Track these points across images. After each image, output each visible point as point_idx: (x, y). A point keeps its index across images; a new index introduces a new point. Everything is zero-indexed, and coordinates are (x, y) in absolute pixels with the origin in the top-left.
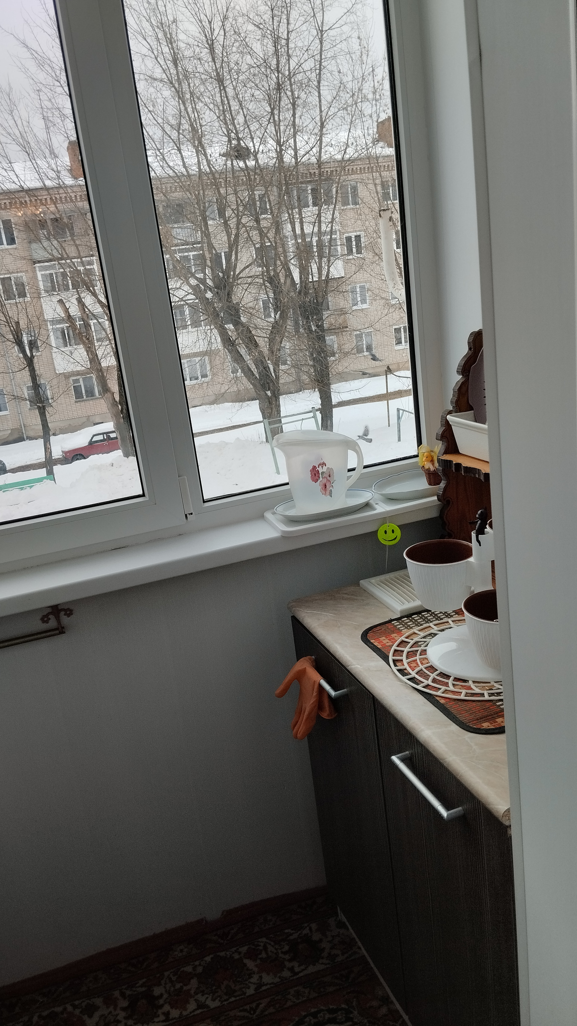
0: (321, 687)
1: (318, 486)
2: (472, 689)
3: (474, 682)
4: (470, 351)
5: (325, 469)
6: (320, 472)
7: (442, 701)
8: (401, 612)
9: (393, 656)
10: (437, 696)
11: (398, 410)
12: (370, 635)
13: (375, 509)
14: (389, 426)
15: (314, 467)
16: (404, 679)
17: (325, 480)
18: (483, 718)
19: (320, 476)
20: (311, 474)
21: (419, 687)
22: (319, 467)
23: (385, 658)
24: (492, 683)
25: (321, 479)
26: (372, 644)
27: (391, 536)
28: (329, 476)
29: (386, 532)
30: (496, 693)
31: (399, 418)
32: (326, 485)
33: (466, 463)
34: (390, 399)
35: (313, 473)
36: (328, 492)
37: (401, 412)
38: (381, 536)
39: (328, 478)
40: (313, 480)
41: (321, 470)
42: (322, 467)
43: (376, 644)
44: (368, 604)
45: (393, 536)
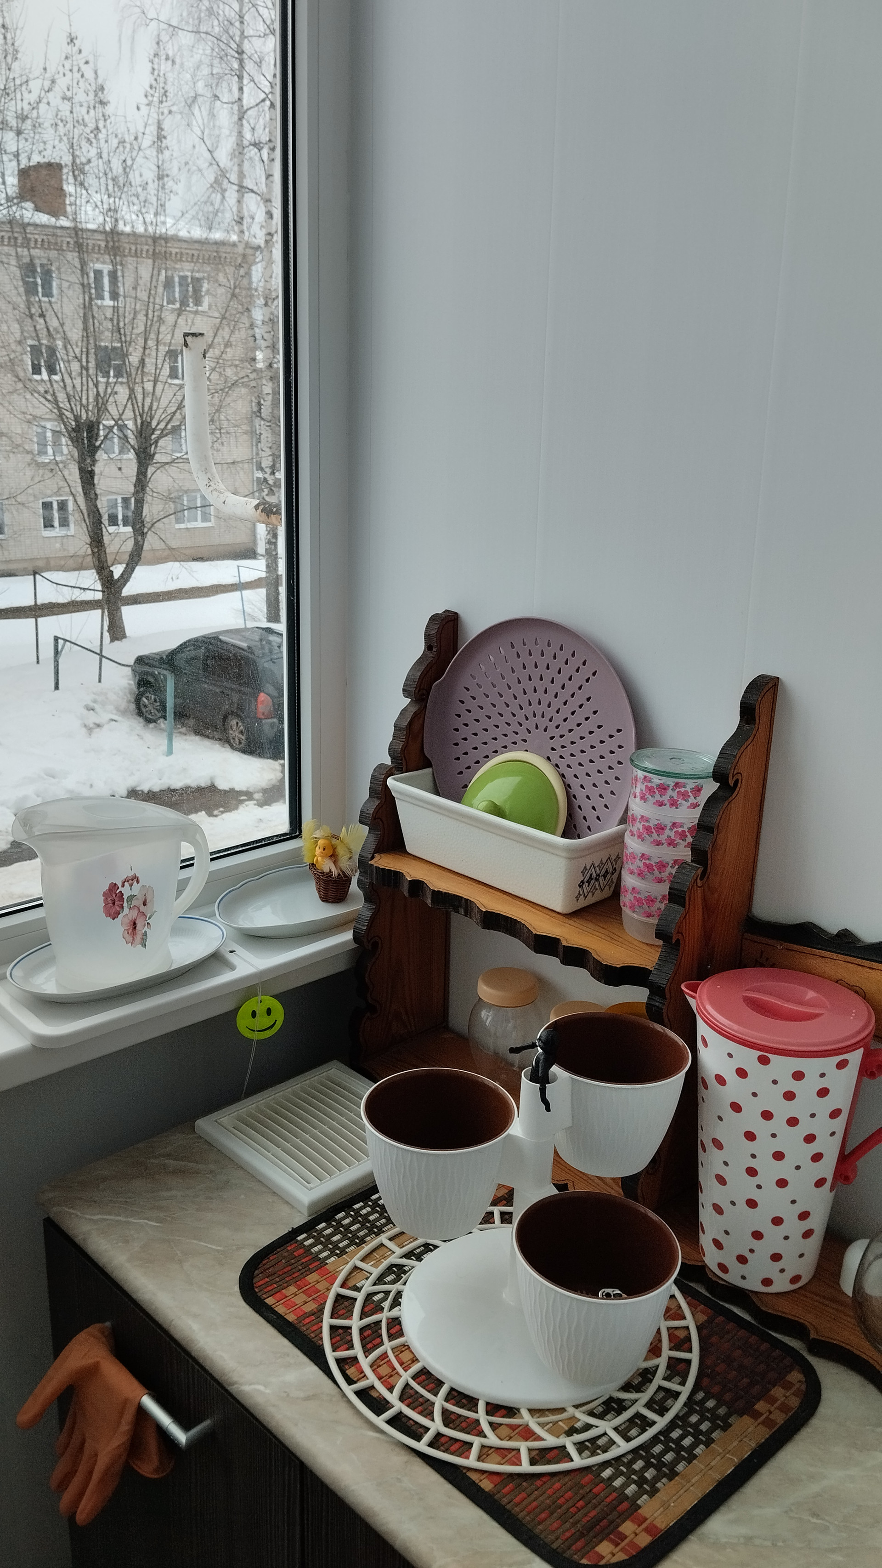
0: (142, 1413)
1: (118, 926)
2: (533, 1433)
3: (532, 1411)
4: (428, 653)
5: (136, 889)
6: (125, 897)
7: (486, 1485)
8: (312, 1206)
9: (334, 1351)
10: (469, 1469)
11: (56, 639)
12: (259, 1281)
13: (232, 968)
14: (38, 662)
15: (114, 886)
16: (380, 1421)
17: (134, 914)
18: (591, 1528)
19: (125, 904)
20: (105, 900)
21: (422, 1446)
22: (123, 886)
23: (317, 1356)
24: (571, 1411)
25: (126, 910)
26: (270, 1309)
27: (263, 1021)
28: (145, 904)
29: (254, 1014)
30: (587, 1441)
31: (57, 653)
32: (135, 924)
33: (411, 872)
34: (42, 616)
35: (109, 900)
36: (138, 938)
37: (61, 642)
38: (243, 1023)
39: (142, 908)
40: (108, 914)
41: (126, 891)
42: (131, 885)
43: (281, 1309)
44: (226, 1185)
45: (266, 1021)
